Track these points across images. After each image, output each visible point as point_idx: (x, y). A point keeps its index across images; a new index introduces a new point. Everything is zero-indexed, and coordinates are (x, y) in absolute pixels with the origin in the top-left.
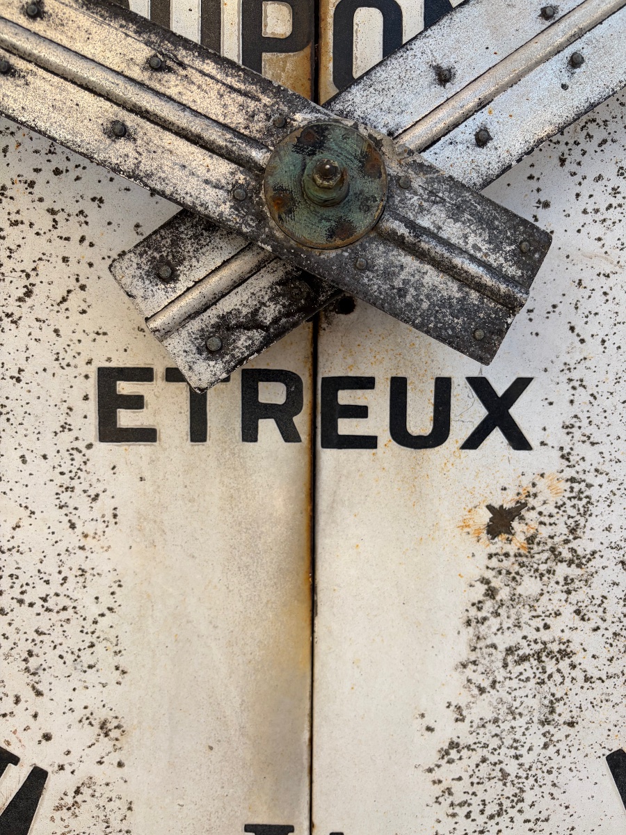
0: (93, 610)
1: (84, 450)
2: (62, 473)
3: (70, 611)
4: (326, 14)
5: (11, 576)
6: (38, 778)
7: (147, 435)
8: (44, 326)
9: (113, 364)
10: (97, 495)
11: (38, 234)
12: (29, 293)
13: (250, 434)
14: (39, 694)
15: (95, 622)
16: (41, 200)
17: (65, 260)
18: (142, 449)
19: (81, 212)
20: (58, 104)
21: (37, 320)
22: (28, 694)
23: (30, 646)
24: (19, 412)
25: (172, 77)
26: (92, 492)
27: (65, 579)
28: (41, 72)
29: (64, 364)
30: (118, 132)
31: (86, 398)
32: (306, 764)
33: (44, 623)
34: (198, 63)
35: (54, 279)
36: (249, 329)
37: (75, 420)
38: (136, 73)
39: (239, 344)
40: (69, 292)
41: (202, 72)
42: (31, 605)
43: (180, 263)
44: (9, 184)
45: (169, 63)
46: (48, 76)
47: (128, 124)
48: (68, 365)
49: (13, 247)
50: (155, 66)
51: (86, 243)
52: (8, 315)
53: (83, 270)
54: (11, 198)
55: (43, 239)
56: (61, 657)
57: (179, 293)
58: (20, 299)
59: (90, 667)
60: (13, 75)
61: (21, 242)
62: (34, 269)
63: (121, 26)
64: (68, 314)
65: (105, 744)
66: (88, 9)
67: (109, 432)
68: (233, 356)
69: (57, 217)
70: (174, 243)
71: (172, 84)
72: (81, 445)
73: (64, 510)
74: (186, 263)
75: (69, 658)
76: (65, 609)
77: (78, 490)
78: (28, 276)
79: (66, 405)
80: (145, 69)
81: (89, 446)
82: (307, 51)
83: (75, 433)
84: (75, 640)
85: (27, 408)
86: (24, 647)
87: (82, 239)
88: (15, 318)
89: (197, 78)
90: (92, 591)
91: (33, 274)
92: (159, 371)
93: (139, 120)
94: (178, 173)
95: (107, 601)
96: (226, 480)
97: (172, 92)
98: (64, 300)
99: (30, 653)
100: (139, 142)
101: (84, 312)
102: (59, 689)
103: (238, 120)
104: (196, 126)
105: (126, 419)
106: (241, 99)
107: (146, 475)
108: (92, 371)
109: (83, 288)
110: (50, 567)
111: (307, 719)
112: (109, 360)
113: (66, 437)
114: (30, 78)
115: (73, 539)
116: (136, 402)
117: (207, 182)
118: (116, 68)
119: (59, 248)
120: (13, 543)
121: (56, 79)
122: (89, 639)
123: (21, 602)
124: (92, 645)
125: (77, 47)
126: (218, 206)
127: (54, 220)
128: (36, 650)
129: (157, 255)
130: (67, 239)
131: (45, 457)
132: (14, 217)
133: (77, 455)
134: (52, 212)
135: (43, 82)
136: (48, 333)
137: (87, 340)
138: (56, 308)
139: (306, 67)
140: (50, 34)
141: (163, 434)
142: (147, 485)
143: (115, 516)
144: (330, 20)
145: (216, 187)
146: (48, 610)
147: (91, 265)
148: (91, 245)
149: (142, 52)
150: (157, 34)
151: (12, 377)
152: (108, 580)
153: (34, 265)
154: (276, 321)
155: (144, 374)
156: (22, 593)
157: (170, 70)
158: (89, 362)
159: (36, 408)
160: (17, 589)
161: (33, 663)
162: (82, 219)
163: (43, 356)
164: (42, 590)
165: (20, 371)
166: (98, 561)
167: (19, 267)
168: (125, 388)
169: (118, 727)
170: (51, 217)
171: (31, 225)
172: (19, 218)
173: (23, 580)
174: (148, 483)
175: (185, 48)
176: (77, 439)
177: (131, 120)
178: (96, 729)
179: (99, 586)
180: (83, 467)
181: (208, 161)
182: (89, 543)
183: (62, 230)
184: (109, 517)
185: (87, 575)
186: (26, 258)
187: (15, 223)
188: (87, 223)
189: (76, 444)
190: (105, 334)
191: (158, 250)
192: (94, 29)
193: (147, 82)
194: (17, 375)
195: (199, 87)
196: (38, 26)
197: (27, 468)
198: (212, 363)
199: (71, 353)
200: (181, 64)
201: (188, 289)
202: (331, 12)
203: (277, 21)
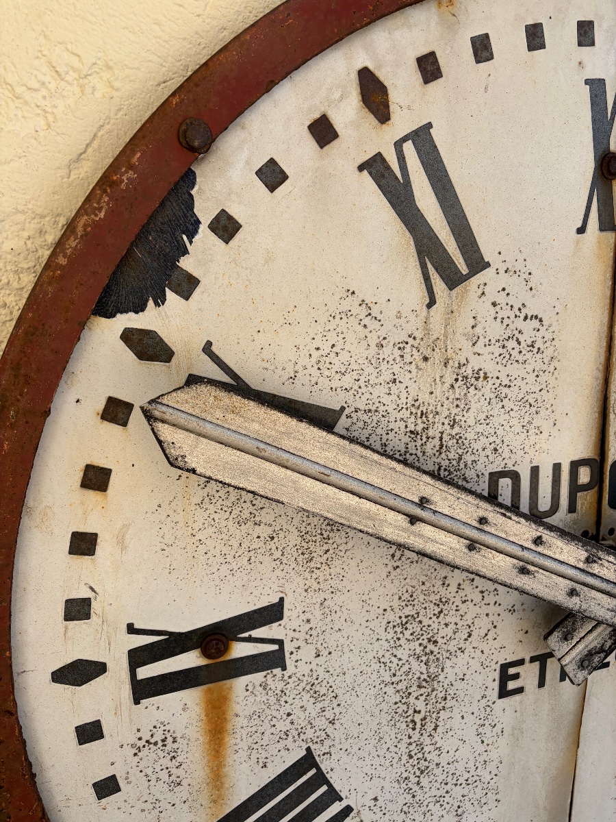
0: (488, 778)
1: (491, 705)
2: (480, 719)
3: (478, 782)
4: (606, 470)
5: (453, 774)
7: (520, 690)
8: (476, 650)
9: (507, 661)
10: (495, 725)
11: (475, 605)
12: (470, 636)
15: (489, 783)
16: (477, 587)
17: (487, 615)
18: (517, 697)
19: (496, 589)
20: (548, 585)
21: (474, 648)
23: (459, 803)
24: (463, 694)
25: (596, 565)
26: (493, 724)
27: (477, 768)
28: (541, 571)
29: (485, 666)
30: (572, 593)
31: (494, 680)
32: (568, 812)
33: (465, 792)
34: (606, 557)
35: (483, 624)
36: (599, 653)
37: (488, 693)
38: (581, 565)
39: (595, 661)
40: (489, 630)
41: (607, 561)
42: (461, 785)
43: (575, 631)
44: (462, 582)
45: (595, 559)
46: (544, 572)
47: (577, 589)
48: (487, 667)
49: (463, 614)
50: (588, 561)
51: (497, 604)
52: (460, 649)
53: (495, 618)
54: (463, 589)
55: (478, 606)
56: (472, 804)
57: (573, 644)
58: (466, 640)
59: (485, 804)
60: (528, 574)
61: (467, 611)
62: (473, 623)
63: (576, 544)
64: (488, 641)
66: (562, 538)
67: (504, 693)
68: (592, 667)
69: (484, 594)
70: (573, 624)
71: (596, 569)
72: (490, 703)
73: (480, 736)
74: (577, 631)
75: (476, 803)
76: (476, 781)
77: (487, 725)
78: (470, 627)
79: (484, 686)
80: (585, 563)
81: (494, 703)
82: (596, 488)
83: (487, 699)
84: (479, 794)
85: (466, 692)
86: (456, 805)
87: (496, 603)
88: (463, 649)
89: (606, 564)
90: (488, 770)
91: (472, 625)
92: (527, 659)
93: (582, 587)
94: (597, 608)
95: (494, 772)
96: (551, 702)
97: (596, 572)
98: (486, 635)
99: (459, 807)
100: (582, 596)
101: (495, 639)
104: (604, 586)
105: (511, 685)
107: (518, 709)
108: (498, 667)
109: (495, 627)
110: (471, 765)
111: (570, 794)
112: (506, 659)
113: (484, 701)
114: (536, 574)
115: (482, 748)
116: (516, 676)
117: (608, 609)
118: (573, 565)
119: (485, 609)
120: (455, 758)
121: (547, 573)
122: (485, 792)
123: (456, 785)
124: (487, 794)
125: (557, 556)
126: (612, 619)
127: (483, 596)
128: (461, 805)
129: (565, 630)
130: (489, 604)
131: (473, 713)
132: (463, 599)
133: (488, 709)
134: (482, 592)
135: (542, 575)
136: (478, 652)
137: (496, 652)
138: (482, 640)
139: (596, 496)
140: (545, 552)
141: (526, 689)
142: (518, 714)
143: (502, 732)
146: (468, 784)
147: (499, 615)
148: (500, 605)
149: (583, 555)
150: (590, 546)
151: (460, 679)
152: (496, 762)
153: (472, 621)
155: (520, 662)
156: (457, 780)
157: (595, 562)
158: (497, 663)
159: (471, 691)
160: (455, 779)
162: (496, 592)
163: (475, 665)
164: (466, 776)
165: (464, 675)
166: (493, 755)
167: (465, 624)
168: (512, 671)
170: (481, 595)
171: (472, 601)
172: (466, 598)
173: (457, 775)
174: (518, 712)
175: (601, 551)
176: (489, 701)
177: (578, 587)
179: (491, 767)
180: (490, 713)
181: (609, 600)
182: (489, 748)
183: (486, 601)
184: (500, 733)
185: (487, 763)
186: (469, 618)
187: (464, 602)
188: (498, 594)
189: (488, 703)
190: (504, 647)
191: (566, 628)
192: (564, 547)
193: (586, 569)
194: (462, 677)
195: (607, 568)
196: (540, 549)
197: (464, 721)
198: (583, 672)
199: (488, 660)
200: (600, 559)
201: (578, 642)
202: (609, 468)
203: (584, 476)
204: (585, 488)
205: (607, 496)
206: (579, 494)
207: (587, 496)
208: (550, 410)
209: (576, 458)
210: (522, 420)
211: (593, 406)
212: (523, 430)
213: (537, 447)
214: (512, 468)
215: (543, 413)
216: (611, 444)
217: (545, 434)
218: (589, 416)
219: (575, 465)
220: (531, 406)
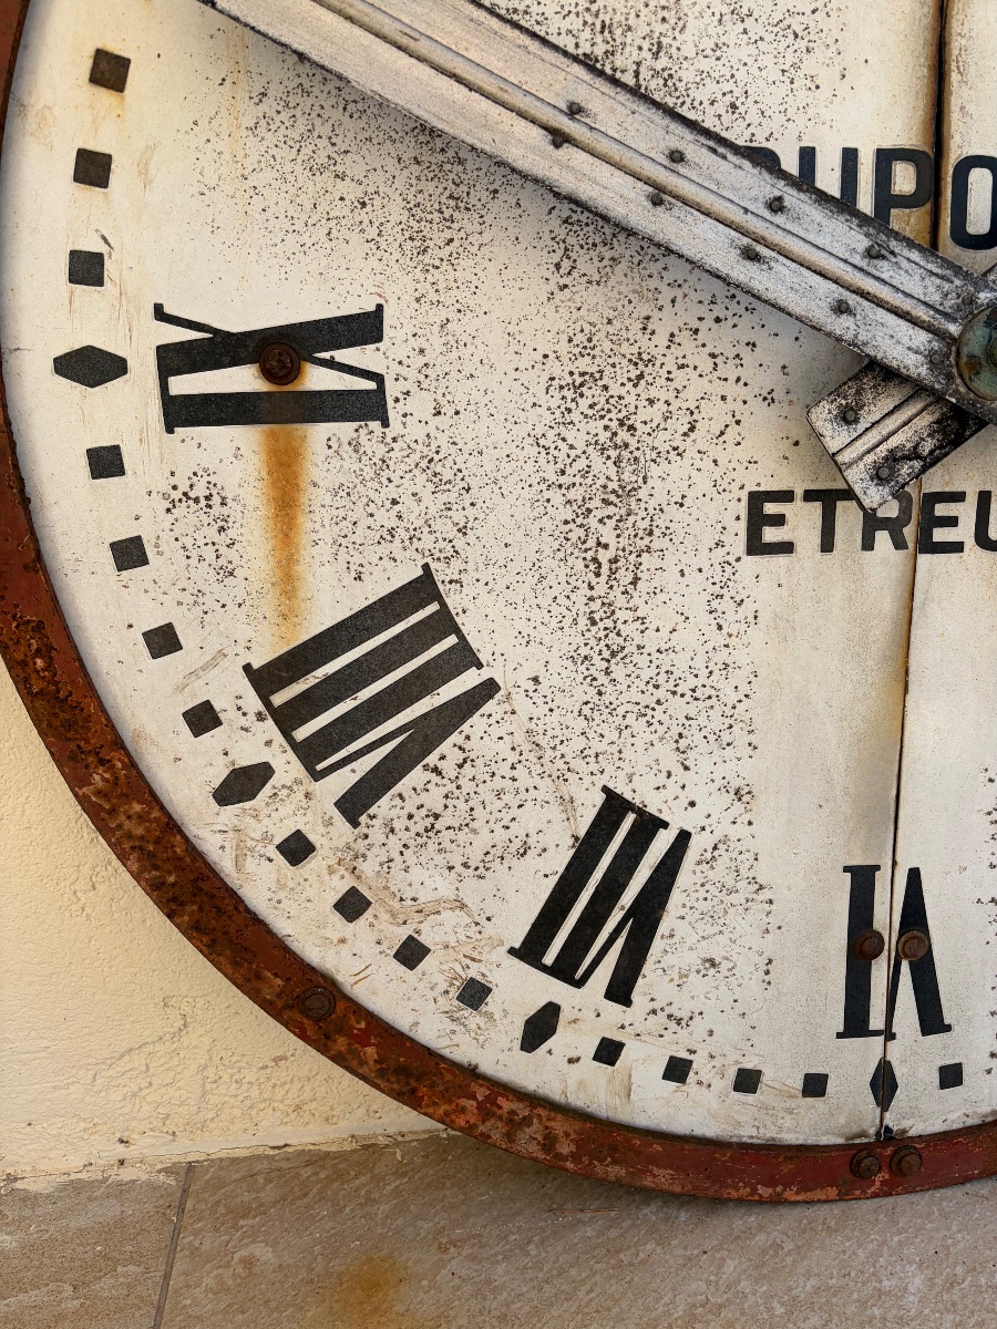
0: (733, 698)
1: (734, 563)
2: (714, 584)
3: (714, 699)
4: (946, 173)
5: (667, 672)
6: (684, 838)
7: (786, 548)
8: (705, 457)
9: (761, 489)
10: (742, 601)
11: (701, 376)
12: (692, 429)
13: (868, 544)
14: (687, 768)
15: (734, 707)
16: (704, 345)
17: (723, 398)
18: (780, 560)
19: (738, 356)
20: (796, 287)
21: (699, 452)
22: (677, 770)
23: (681, 729)
24: (681, 533)
25: (885, 264)
26: (738, 599)
27: (711, 672)
28: (781, 258)
29: (721, 489)
30: (841, 308)
31: (738, 518)
32: (893, 815)
33: (692, 710)
34: (906, 252)
35: (714, 415)
36: (910, 460)
37: (727, 538)
38: (857, 260)
39: (902, 472)
40: (727, 426)
41: (908, 259)
42: (682, 696)
43: (862, 408)
44: (676, 332)
45: (884, 252)
46: (788, 262)
47: (850, 302)
48: (724, 490)
49: (680, 388)
50: (870, 254)
51: (741, 383)
52: (675, 449)
53: (739, 406)
54: (679, 344)
55: (705, 379)
56: (705, 737)
57: (859, 432)
58: (685, 434)
59: (729, 745)
60: (759, 261)
61: (687, 383)
62: (698, 407)
63: (847, 220)
64: (725, 446)
65: (738, 807)
66: (819, 205)
67: (756, 547)
68: (897, 482)
69: (717, 361)
70: (858, 393)
71: (885, 269)
72: (731, 559)
73: (714, 615)
74: (866, 408)
75: (712, 738)
76: (710, 697)
77: (726, 597)
78: (692, 413)
79: (720, 525)
80: (865, 257)
81: (738, 559)
82: (928, 207)
83: (726, 549)
84: (717, 723)
85: (687, 529)
86: (675, 731)
87: (738, 380)
88: (680, 451)
89: (905, 264)
90: (733, 682)
91: (696, 411)
92: (799, 493)
93: (858, 299)
94: (888, 341)
95: (744, 689)
97: (885, 276)
98: (722, 433)
99: (680, 735)
100: (858, 317)
101: (739, 444)
102: (702, 761)
103: (935, 298)
104: (907, 305)
105: (770, 535)
106: (938, 281)
107: (783, 582)
108: (744, 496)
109: (738, 422)
110: (699, 663)
111: (895, 778)
112: (759, 485)
113: (720, 552)
114: (772, 264)
115: (719, 639)
116: (779, 520)
117: (909, 349)
118: (842, 256)
119: (719, 388)
120: (669, 644)
121: (794, 265)
122: (728, 721)
123: (674, 693)
124: (731, 727)
125: (811, 238)
126: (917, 367)
127: (715, 363)
128: (685, 733)
129: (843, 402)
130: (726, 380)
131: (700, 570)
132: (680, 361)
133: (727, 568)
134: (713, 356)
135: (783, 268)
136: (707, 464)
137: (740, 469)
138: (715, 441)
139: (926, 222)
140: (789, 226)
141: (798, 547)
142: (784, 591)
143: (756, 617)
144: (950, 180)
145: (916, 352)
146: (696, 699)
147: (745, 402)
148: (746, 384)
149: (862, 242)
150: (874, 227)
151: (676, 503)
152: (747, 671)
153: (697, 404)
154: (931, 452)
155: (786, 496)
156: (676, 686)
157: (884, 257)
158: (742, 487)
159: (696, 528)
160: (672, 683)
161: (683, 744)
162: (738, 361)
163: (703, 484)
164: (692, 682)
165: (683, 497)
166: (739, 656)
167: (684, 406)
168: (770, 508)
169: (749, 793)
170: (711, 361)
171: (695, 368)
172: (684, 361)
173: (676, 676)
174: (784, 588)
175: (896, 239)
176: (728, 553)
177: (852, 299)
178: (732, 796)
179: (739, 677)
180: (732, 577)
181: (911, 331)
182: (733, 641)
183: (721, 372)
184: (751, 619)
185: (730, 669)
186: (690, 397)
187: (682, 367)
188: (742, 365)
189: (728, 558)
190: (756, 462)
191: (845, 398)
192: (825, 222)
193: (865, 268)
194: (680, 501)
195: (907, 271)
196: (779, 219)
197: (685, 581)
198: (881, 488)
199: (727, 480)
200: (892, 253)
201: (867, 429)
202: (951, 172)
203: (904, 179)
204: (905, 202)
205: (949, 220)
206: (894, 211)
207: (909, 217)
208: (833, 49)
209: (887, 144)
210: (781, 60)
211: (916, 53)
212: (783, 79)
213: (811, 112)
214: (765, 144)
215: (819, 52)
216: (953, 128)
217: (825, 93)
218: (910, 70)
219: (885, 158)
220: (796, 36)
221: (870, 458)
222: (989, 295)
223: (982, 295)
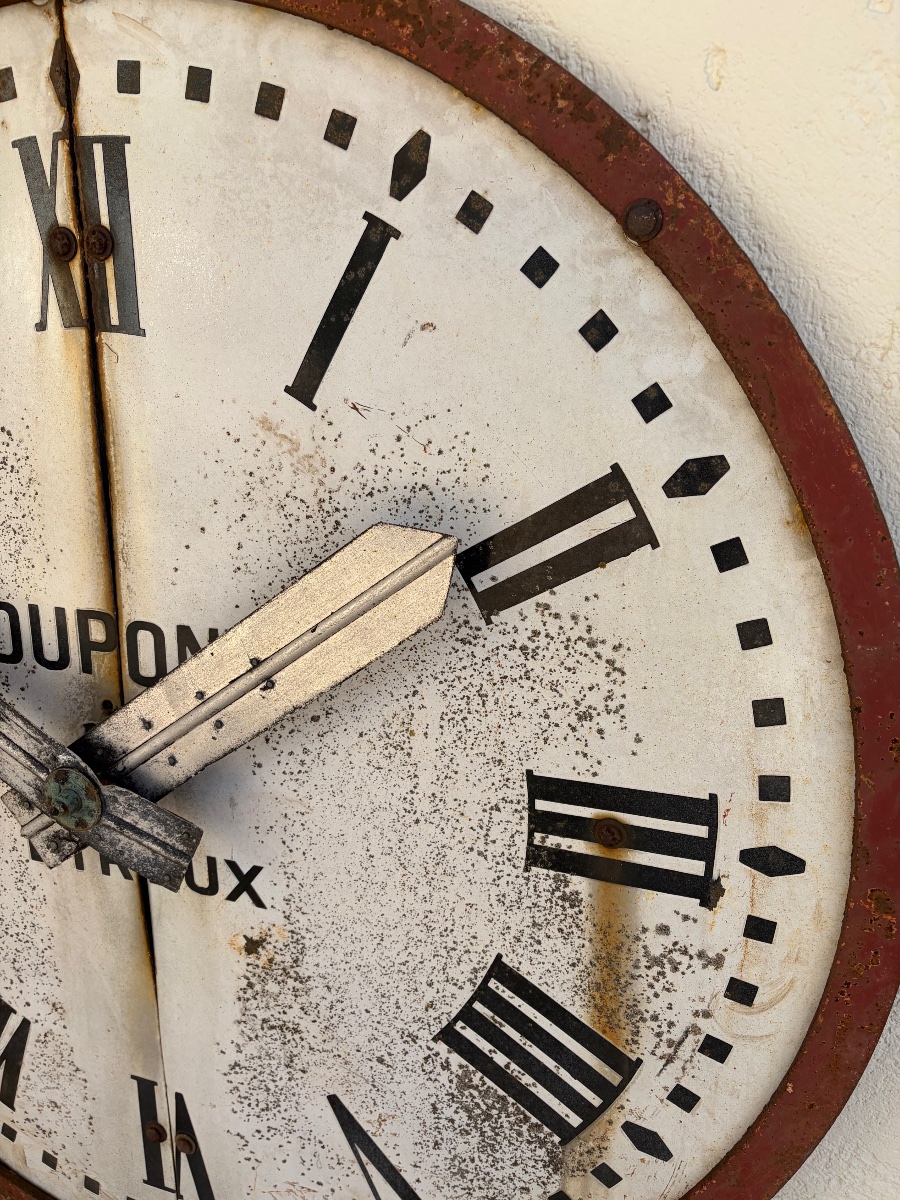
0: (42, 946)
1: (25, 863)
2: (16, 872)
3: (30, 943)
4: (122, 632)
6: (25, 1025)
10: (35, 888)
13: (106, 871)
14: (21, 981)
15: (43, 952)
22: (16, 980)
23: (14, 956)
25: (4, 724)
26: (32, 885)
27: (25, 927)
32: (159, 1053)
33: (19, 946)
37: (19, 848)
42: (12, 936)
56: (29, 966)
59: (44, 974)
65: (55, 1016)
67: (35, 856)
72: (23, 859)
73: (20, 891)
75: (33, 967)
76: (27, 942)
77: (25, 882)
81: (27, 861)
82: (115, 652)
83: (19, 853)
84: (34, 959)
90: (39, 936)
95: (47, 943)
96: (97, 893)
99: (15, 960)
102: (31, 982)
107: (57, 882)
110: (17, 918)
113: (16, 854)
115: (25, 907)
122: (41, 960)
123: (7, 933)
124: (43, 963)
128: (17, 959)
131: (7, 862)
133: (22, 864)
139: (115, 662)
142: (59, 888)
143: (45, 900)
144: (124, 636)
145: (29, 785)
146: (20, 940)
152: (46, 932)
161: (17, 965)
164: (16, 930)
166: (39, 921)
169: (61, 1008)
174: (58, 886)
176: (21, 856)
178: (51, 1007)
179: (42, 934)
180: (26, 871)
182: (34, 910)
184: (42, 899)
185: (36, 927)
189: (21, 859)
202: (125, 631)
203: (97, 632)
204: (98, 646)
205: (127, 665)
206: (93, 653)
207: (104, 657)
208: (39, 541)
209: (83, 607)
210: (8, 548)
211: (93, 547)
212: (11, 559)
213: (32, 582)
214: (6, 601)
215: (31, 543)
216: (124, 600)
217: (38, 570)
218: (91, 558)
219: (84, 616)
220: (15, 533)
221: (44, 834)
222: (65, 758)
223: (61, 757)
